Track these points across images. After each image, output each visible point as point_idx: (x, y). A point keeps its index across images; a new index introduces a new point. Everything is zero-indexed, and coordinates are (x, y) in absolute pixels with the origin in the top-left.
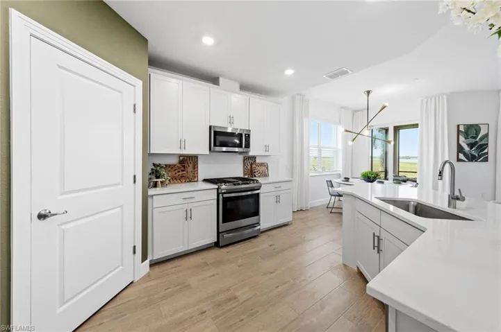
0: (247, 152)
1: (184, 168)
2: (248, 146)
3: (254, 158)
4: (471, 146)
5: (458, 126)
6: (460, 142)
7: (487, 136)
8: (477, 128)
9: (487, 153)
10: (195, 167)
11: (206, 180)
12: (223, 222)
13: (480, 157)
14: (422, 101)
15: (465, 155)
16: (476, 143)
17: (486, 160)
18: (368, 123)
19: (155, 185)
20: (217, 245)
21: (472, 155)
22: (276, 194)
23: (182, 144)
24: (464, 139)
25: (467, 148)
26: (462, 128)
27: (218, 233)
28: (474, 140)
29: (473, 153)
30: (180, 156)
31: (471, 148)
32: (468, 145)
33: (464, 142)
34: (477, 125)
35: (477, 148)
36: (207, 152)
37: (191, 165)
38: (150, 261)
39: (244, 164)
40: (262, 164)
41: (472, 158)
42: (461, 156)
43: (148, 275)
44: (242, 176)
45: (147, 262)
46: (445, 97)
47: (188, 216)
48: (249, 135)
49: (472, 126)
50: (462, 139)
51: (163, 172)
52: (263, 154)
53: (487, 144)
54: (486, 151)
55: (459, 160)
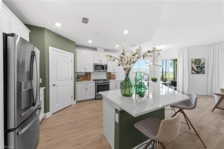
0: (107, 71)
1: (87, 76)
2: (106, 69)
3: (110, 73)
4: (197, 67)
5: (192, 60)
6: (193, 66)
7: (204, 63)
8: (200, 60)
9: (204, 70)
10: (90, 76)
11: (93, 80)
12: (97, 92)
13: (201, 72)
14: (179, 50)
15: (195, 71)
16: (200, 66)
17: (204, 73)
18: (154, 60)
19: (78, 81)
20: (95, 99)
21: (198, 71)
22: (116, 85)
23: (85, 69)
24: (194, 65)
25: (195, 69)
26: (193, 61)
27: (96, 95)
28: (198, 65)
29: (198, 70)
30: (86, 73)
31: (197, 69)
32: (196, 67)
33: (194, 66)
34: (200, 59)
35: (200, 68)
36: (93, 71)
37: (89, 76)
38: (76, 101)
39: (107, 75)
40: (113, 75)
41: (198, 73)
42: (193, 72)
43: (75, 104)
44: (106, 79)
45: (75, 101)
46: (186, 49)
47: (86, 90)
48: (107, 66)
49: (197, 59)
50: (193, 65)
51: (80, 77)
52: (113, 72)
53: (204, 67)
54: (204, 69)
55: (192, 73)
